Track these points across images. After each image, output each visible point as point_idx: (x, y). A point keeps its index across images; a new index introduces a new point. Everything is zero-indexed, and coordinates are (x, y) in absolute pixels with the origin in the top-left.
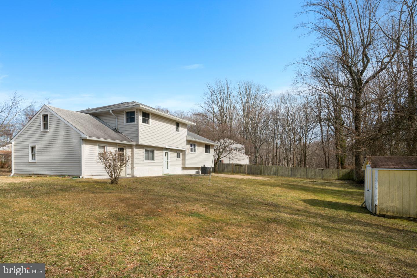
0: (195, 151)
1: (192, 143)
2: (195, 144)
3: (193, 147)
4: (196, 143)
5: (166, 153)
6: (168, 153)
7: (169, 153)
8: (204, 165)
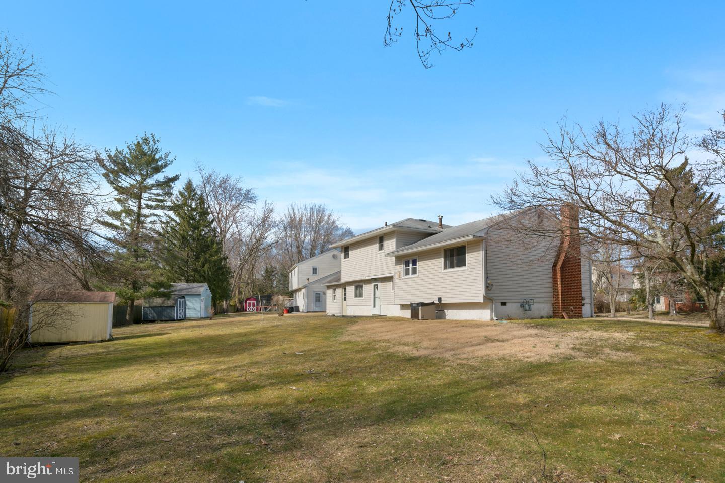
0: (414, 272)
1: (406, 259)
2: (414, 258)
3: (411, 265)
4: (416, 257)
5: (374, 285)
6: (377, 285)
7: (379, 284)
8: (440, 299)
